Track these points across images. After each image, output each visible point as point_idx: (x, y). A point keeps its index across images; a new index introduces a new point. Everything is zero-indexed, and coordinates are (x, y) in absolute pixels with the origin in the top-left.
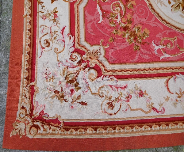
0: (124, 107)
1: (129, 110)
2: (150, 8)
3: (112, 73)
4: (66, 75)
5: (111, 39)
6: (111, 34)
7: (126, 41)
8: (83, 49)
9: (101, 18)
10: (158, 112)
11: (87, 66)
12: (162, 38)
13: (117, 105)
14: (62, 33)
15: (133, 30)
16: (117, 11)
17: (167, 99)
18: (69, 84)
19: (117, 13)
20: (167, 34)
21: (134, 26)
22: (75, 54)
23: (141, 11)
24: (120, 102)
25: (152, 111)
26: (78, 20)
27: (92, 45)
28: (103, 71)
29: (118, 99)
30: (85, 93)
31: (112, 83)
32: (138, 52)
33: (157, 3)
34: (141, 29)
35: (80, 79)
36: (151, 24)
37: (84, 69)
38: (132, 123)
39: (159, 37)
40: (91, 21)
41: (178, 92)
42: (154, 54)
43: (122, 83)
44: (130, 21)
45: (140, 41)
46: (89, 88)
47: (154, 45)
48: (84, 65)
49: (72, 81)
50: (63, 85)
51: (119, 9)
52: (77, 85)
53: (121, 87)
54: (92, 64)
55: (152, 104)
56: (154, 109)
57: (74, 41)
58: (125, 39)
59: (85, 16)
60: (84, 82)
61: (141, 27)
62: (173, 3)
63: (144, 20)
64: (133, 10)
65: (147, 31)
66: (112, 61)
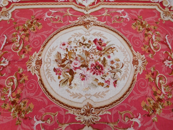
2: (40, 83)
7: (10, 116)
12: (44, 113)
15: (19, 105)
16: (10, 85)
19: (9, 88)
20: (50, 108)
21: (21, 101)
23: (31, 86)
32: (19, 126)
33: (47, 77)
34: (26, 103)
36: (37, 99)
44: (18, 96)
45: (23, 115)
47: (35, 120)
51: (12, 83)
61: (27, 101)
62: (62, 77)
63: (32, 95)
64: (24, 84)
65: (32, 106)
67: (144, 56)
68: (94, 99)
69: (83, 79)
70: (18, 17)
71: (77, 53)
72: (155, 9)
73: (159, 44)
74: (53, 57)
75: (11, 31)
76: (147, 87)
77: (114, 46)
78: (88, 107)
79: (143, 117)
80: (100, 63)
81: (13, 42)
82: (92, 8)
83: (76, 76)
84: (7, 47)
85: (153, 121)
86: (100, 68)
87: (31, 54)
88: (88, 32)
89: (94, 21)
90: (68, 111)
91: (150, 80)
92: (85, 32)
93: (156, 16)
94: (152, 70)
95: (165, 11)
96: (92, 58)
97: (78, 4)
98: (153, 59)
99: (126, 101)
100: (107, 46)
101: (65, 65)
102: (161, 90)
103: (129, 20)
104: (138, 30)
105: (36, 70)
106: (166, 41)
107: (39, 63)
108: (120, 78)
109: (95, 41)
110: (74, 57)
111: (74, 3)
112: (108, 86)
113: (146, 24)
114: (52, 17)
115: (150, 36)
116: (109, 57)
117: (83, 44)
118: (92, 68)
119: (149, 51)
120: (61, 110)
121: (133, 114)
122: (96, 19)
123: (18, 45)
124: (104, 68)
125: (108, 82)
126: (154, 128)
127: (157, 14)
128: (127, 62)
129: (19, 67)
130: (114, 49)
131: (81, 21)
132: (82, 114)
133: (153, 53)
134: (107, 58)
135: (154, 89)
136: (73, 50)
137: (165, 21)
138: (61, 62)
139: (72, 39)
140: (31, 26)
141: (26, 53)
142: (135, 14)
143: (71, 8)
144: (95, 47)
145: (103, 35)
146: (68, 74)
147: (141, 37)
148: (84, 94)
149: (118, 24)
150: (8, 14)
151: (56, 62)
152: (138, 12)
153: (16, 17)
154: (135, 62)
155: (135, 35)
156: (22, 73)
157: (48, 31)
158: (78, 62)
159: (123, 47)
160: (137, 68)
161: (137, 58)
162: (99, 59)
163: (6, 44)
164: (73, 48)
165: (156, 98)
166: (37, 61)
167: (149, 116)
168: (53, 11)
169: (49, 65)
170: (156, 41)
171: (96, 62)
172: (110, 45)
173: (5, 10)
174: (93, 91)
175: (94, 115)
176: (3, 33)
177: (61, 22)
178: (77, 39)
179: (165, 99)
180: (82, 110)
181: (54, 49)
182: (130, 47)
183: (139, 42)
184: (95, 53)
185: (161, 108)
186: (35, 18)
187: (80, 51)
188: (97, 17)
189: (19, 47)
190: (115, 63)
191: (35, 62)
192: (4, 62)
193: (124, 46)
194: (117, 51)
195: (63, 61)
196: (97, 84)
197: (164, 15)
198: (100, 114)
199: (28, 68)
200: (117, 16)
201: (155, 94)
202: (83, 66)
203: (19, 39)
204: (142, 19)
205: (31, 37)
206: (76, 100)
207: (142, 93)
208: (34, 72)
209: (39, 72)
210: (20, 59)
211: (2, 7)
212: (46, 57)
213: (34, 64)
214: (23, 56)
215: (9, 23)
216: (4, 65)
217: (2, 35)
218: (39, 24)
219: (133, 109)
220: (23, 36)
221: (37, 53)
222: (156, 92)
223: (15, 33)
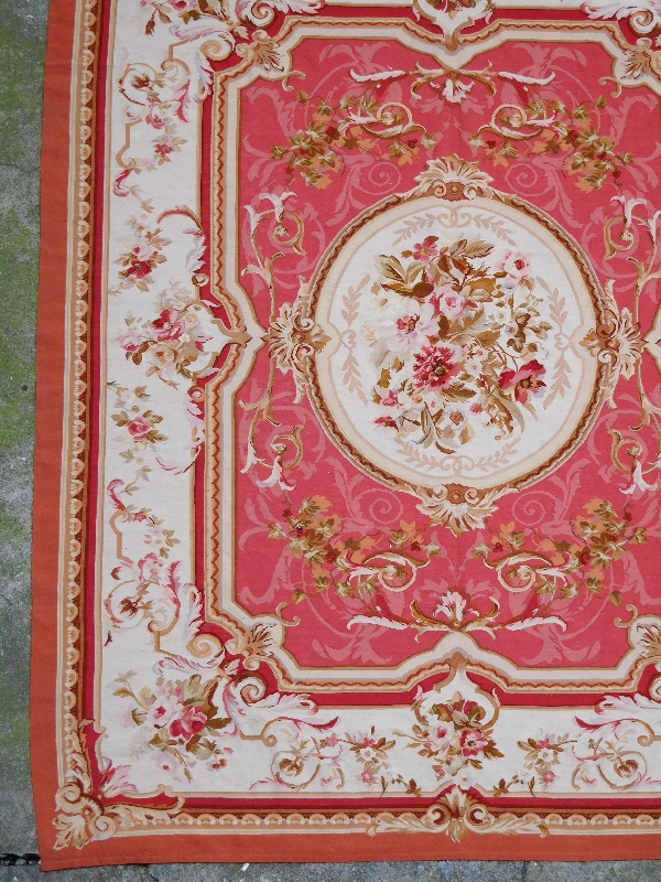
0: (135, 110)
1: (127, 120)
2: (390, 199)
3: (217, 93)
5: (306, 96)
6: (318, 98)
7: (297, 129)
8: (281, 34)
9: (363, 78)
10: (119, 180)
11: (238, 39)
12: (302, 217)
13: (141, 95)
15: (326, 149)
16: (383, 117)
17: (147, 207)
19: (375, 116)
20: (314, 233)
21: (337, 153)
22: (271, 15)
23: (382, 175)
24: (147, 103)
25: (122, 170)
26: (361, 24)
27: (293, 52)
28: (223, 74)
29: (154, 99)
30: (174, 31)
31: (194, 90)
32: (268, 156)
33: (407, 219)
34: (329, 168)
35: (206, 22)
36: (343, 194)
37: (232, 32)
38: (98, 123)
39: (306, 211)
40: (356, 53)
41: (160, 235)
42: (258, 191)
43: (193, 112)
44: (351, 144)
45: (298, 163)
46: (186, 40)
47: (285, 195)
48: (243, 32)
49: (204, 6)
51: (389, 121)
52: (194, 15)
53: (184, 108)
54: (242, 50)
55: (138, 171)
56: (126, 173)
57: (305, 14)
58: (304, 129)
59: (371, 41)
60: (199, 31)
61: (336, 170)
62: (406, 263)
63: (355, 181)
64: (386, 156)
65: (323, 183)
66: (249, 94)
67: (482, 526)
68: (340, 359)
69: (401, 324)
70: (625, 110)
71: (490, 308)
73: (528, 588)
74: (472, 233)
75: (568, 92)
76: (375, 523)
77: (517, 429)
78: (317, 339)
79: (284, 498)
80: (454, 380)
81: (527, 106)
83: (412, 303)
84: (510, 89)
85: (271, 525)
86: (436, 379)
87: (486, 164)
88: (571, 345)
89: (617, 366)
90: (307, 281)
91: (396, 534)
92: (569, 334)
93: (645, 600)
94: (431, 548)
96: (471, 355)
98: (470, 556)
99: (331, 451)
100: (519, 404)
101: (446, 269)
102: (362, 565)
103: (625, 492)
104: (584, 520)
105: (429, 184)
106: (538, 615)
107: (455, 193)
108: (405, 440)
109: (535, 366)
110: (475, 297)
112: (378, 399)
113: (610, 554)
114: (629, 222)
115: (558, 559)
116: (477, 409)
117: (521, 326)
118: (438, 354)
119: (499, 547)
120: (310, 262)
121: (294, 469)
122: (624, 372)
123: (515, 123)
124: (438, 389)
125: (393, 400)
126: (252, 525)
127: (655, 602)
128: (457, 466)
129: (439, 136)
130: (505, 428)
131: (614, 320)
132: (297, 320)
133: (495, 561)
134: (473, 400)
135: (367, 543)
136: (501, 295)
137: (626, 630)
138: (459, 256)
139: (538, 292)
140: (591, 156)
141: (489, 151)
142: (655, 520)
144: (511, 366)
145: (558, 395)
146: (418, 280)
147: (553, 526)
148: (356, 326)
149: (608, 449)
150: (636, 74)
151: (456, 241)
153: (629, 102)
154: (457, 493)
155: (561, 507)
156: (422, 148)
157: (570, 211)
158: (459, 308)
159: (513, 459)
160: (437, 496)
161: (474, 502)
162: (467, 377)
163: (518, 85)
164: (508, 294)
165: (340, 546)
166: (460, 186)
167: (287, 514)
168: (653, 224)
169: (446, 222)
170: (539, 579)
171: (459, 366)
172: (520, 417)
174: (364, 354)
175: (295, 357)
176: (560, 69)
177: (608, 251)
178: (539, 308)
179: (334, 574)
180: (310, 321)
181: (501, 233)
182: (515, 483)
183: (536, 517)
184: (489, 364)
185: (308, 555)
186: (622, 165)
187: (496, 315)
188: (634, 378)
189: (509, 126)
190: (454, 427)
191: (456, 179)
192: (455, 89)
193: (519, 463)
194: (498, 438)
195: (460, 265)
196: (385, 366)
197: (654, 630)
198: (296, 373)
199: (438, 160)
200: (639, 449)
201: (352, 543)
202: (444, 323)
203: (540, 123)
204: (631, 542)
205: (548, 159)
206: (339, 305)
207: (354, 505)
208: (424, 180)
209: (424, 195)
210: (466, 135)
212: (473, 212)
213: (450, 176)
214: (477, 143)
215: (602, 81)
216: (448, 91)
217: (554, 67)
218: (599, 182)
219: (309, 471)
220: (549, 135)
221: (489, 184)
222: (359, 548)
223: (561, 106)
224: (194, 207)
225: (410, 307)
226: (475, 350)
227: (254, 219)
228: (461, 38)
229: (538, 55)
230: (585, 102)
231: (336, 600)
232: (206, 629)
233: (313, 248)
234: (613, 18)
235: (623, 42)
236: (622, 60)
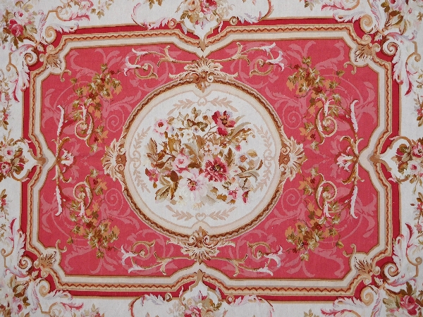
2: (125, 194)
3: (68, 288)
4: (13, 286)
5: (69, 240)
6: (70, 233)
7: (88, 245)
8: (36, 253)
9: (60, 209)
11: (39, 276)
12: (135, 242)
14: (12, 228)
15: (98, 229)
16: (81, 198)
18: (17, 298)
19: (81, 202)
20: (144, 235)
21: (100, 223)
22: (26, 258)
23: (112, 199)
26: (31, 209)
27: (46, 247)
28: (57, 284)
30: (34, 311)
31: (66, 301)
32: (102, 260)
33: (136, 185)
34: (108, 228)
35: (29, 293)
36: (123, 220)
37: (35, 280)
39: (131, 239)
40: (47, 212)
42: (120, 265)
43: (78, 301)
44: (96, 215)
45: (105, 244)
46: (39, 304)
47: (123, 251)
48: (35, 274)
49: (20, 295)
50: (10, 299)
51: (84, 194)
52: (25, 300)
53: (76, 306)
54: (44, 274)
57: (25, 240)
58: (88, 240)
59: (40, 204)
60: (34, 297)
61: (109, 224)
62: (160, 186)
63: (115, 213)
64: (102, 196)
65: (117, 230)
66: (68, 271)
67: (302, 145)
68: (210, 221)
69: (193, 189)
70: (78, 68)
71: (184, 140)
72: (342, 40)
73: (335, 121)
74: (144, 150)
75: (68, 98)
76: (300, 203)
77: (249, 126)
78: (201, 234)
79: (287, 253)
80: (223, 160)
81: (76, 121)
82: (212, 43)
83: (181, 182)
84: (67, 130)
85: (302, 260)
86: (222, 170)
87: (107, 142)
88: (204, 97)
89: (215, 72)
90: (169, 239)
91: (306, 192)
92: (198, 98)
93: (341, 57)
94: (313, 172)
95: (363, 43)
96: (209, 150)
97: (186, 33)
98: (317, 152)
99: (261, 227)
100: (236, 126)
101: (163, 164)
102: (323, 210)
103: (283, 68)
104: (298, 91)
105: (117, 173)
106: (350, 115)
107: (122, 159)
108: (255, 187)
109: (215, 116)
110: (178, 149)
111: (177, 31)
112: (233, 201)
113: (316, 76)
114: (137, 66)
115: (319, 104)
116: (238, 148)
117: (194, 124)
118: (208, 169)
119: (313, 136)
120: (159, 238)
121: (271, 247)
122: (219, 69)
123: (85, 127)
124: (227, 169)
125: (233, 193)
126: (301, 270)
127: (342, 52)
128: (269, 159)
129: (91, 168)
130: (248, 133)
131: (191, 74)
132: (191, 245)
133: (321, 139)
134: (234, 150)
135: (311, 207)
136: (177, 135)
137: (358, 68)
138: (157, 157)
139: (175, 114)
140: (103, 86)
141: (100, 141)
142: (298, 52)
143: (172, 44)
144: (215, 130)
145: (231, 104)
146: (169, 179)
147: (302, 107)
148: (193, 213)
149: (259, 77)
150: (59, 62)
151: (148, 158)
152: (303, 48)
153: (74, 66)
154: (283, 159)
155: (291, 103)
156: (98, 177)
157: (131, 98)
158: (184, 158)
159: (265, 128)
160: (285, 170)
161: (289, 150)
162: (221, 153)
163: (65, 125)
164: (176, 131)
165: (312, 222)
166: (119, 156)
167: (295, 251)
168: (139, 53)
169: (138, 164)
170: (330, 115)
171: (215, 157)
172: (243, 125)
173: (53, 53)
174: (209, 209)
175: (210, 246)
176: (56, 103)
177: (154, 77)
178: (184, 113)
179: (327, 225)
180: (191, 238)
181: (144, 134)
182: (278, 127)
183: (296, 116)
184: (214, 141)
185: (318, 239)
186: (107, 70)
187: (188, 137)
188: (221, 63)
189: (86, 130)
190: (248, 160)
191: (115, 159)
192: (66, 159)
193: (267, 125)
194: (254, 136)
195: (161, 157)
196: (215, 197)
197: (357, 53)
198: (219, 245)
199: (105, 168)
200: (260, 61)
201: (311, 216)
202: (193, 165)
203: (85, 114)
204: (310, 65)
205: (104, 110)
206: (182, 222)
207: (291, 214)
208: (115, 176)
209: (123, 177)
210: (91, 153)
211: (46, 44)
212: (132, 150)
213: (113, 162)
214: (95, 148)
215: (63, 80)
216: (68, 163)
217: (55, 105)
218: (117, 82)
219: (272, 239)
220: (91, 109)
221: (117, 141)
222: (314, 212)
223: (77, 102)
224: (129, 300)
225: (183, 184)
226: (206, 149)
227: (136, 268)
228: (39, 156)
229: (48, 115)
230: (74, 89)
231: (341, 224)
232: (358, 295)
233: (151, 236)
234: (29, 74)
235: (41, 69)
236: (51, 70)
